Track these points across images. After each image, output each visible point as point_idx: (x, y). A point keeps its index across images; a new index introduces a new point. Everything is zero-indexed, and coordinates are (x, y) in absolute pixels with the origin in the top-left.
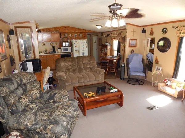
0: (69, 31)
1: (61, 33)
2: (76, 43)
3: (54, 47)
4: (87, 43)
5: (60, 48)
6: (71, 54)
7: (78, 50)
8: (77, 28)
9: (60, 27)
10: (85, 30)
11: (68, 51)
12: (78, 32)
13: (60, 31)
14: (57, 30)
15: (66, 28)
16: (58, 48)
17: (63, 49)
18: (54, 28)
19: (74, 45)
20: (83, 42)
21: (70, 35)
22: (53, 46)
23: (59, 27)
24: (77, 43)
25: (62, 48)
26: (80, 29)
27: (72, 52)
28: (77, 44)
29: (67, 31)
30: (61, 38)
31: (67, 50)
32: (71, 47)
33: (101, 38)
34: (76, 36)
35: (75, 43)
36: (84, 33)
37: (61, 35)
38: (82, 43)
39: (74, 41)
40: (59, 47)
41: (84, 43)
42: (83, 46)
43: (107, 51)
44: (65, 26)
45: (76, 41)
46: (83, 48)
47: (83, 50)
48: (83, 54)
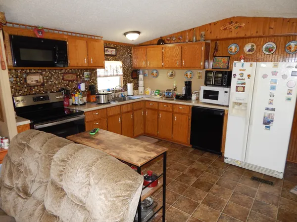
2: (242, 75)
7: (247, 105)
9: (215, 24)
11: (216, 98)
14: (201, 33)
15: (231, 23)
17: (205, 91)
19: (234, 83)
20: (275, 73)
21: (248, 47)
22: (189, 80)
23: (210, 24)
24: (245, 77)
28: (247, 81)
30: (214, 56)
34: (270, 50)
35: (238, 77)
39: (236, 68)
41: (277, 78)
42: (273, 88)
45: (243, 69)
46: (272, 98)
47: (270, 107)
48: (267, 123)
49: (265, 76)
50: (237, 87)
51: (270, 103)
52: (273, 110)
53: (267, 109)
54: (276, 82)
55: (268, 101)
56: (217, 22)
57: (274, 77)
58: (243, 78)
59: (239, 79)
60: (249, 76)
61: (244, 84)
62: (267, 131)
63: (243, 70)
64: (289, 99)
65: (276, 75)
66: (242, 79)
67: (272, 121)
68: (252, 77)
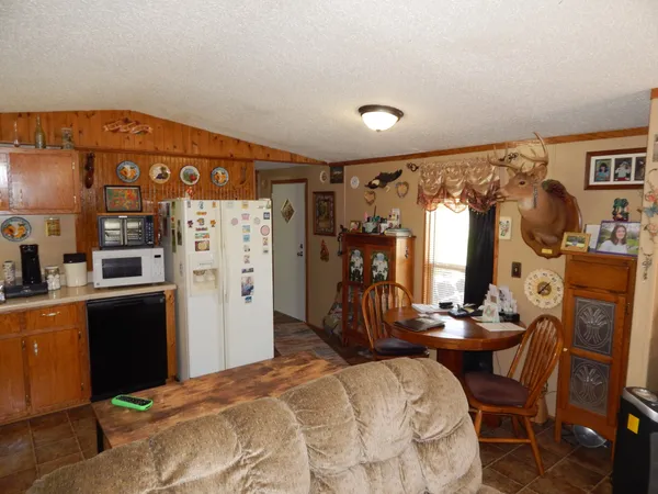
0: (150, 147)
1: (90, 158)
2: (201, 221)
3: (35, 247)
4: (269, 223)
5: (81, 257)
6: (162, 294)
7: (214, 271)
8: (199, 132)
9: (89, 115)
10: (250, 146)
11: (137, 273)
12: (205, 153)
13: (86, 141)
14: (64, 130)
15: (126, 121)
16: (68, 258)
17: (105, 261)
18: (41, 114)
19: (189, 236)
20: (246, 217)
21: (156, 171)
22: (29, 241)
23: (76, 113)
24: (207, 224)
25: (98, 257)
26: (217, 139)
27: (169, 280)
28: (210, 230)
29: (133, 144)
30: (88, 185)
31: (134, 268)
32: (160, 251)
33: (332, 194)
34: (192, 178)
35: (196, 225)
36: (236, 164)
37: (88, 168)
38: (242, 223)
39: (189, 210)
40: (73, 250)
41: (250, 222)
42: (247, 239)
43: (391, 269)
44: (122, 112)
45: (202, 211)
46: (247, 253)
47: (247, 267)
48: (247, 292)
49: (235, 222)
50: (197, 243)
51: (247, 262)
52: (251, 270)
53: (244, 271)
54: (249, 230)
55: (243, 259)
56: (94, 113)
57: (247, 223)
58: (204, 226)
59: (199, 230)
60: (213, 223)
61: (207, 236)
62: (248, 305)
63: (203, 214)
64: (266, 251)
65: (247, 219)
66: (203, 229)
67: (252, 288)
68: (218, 224)
